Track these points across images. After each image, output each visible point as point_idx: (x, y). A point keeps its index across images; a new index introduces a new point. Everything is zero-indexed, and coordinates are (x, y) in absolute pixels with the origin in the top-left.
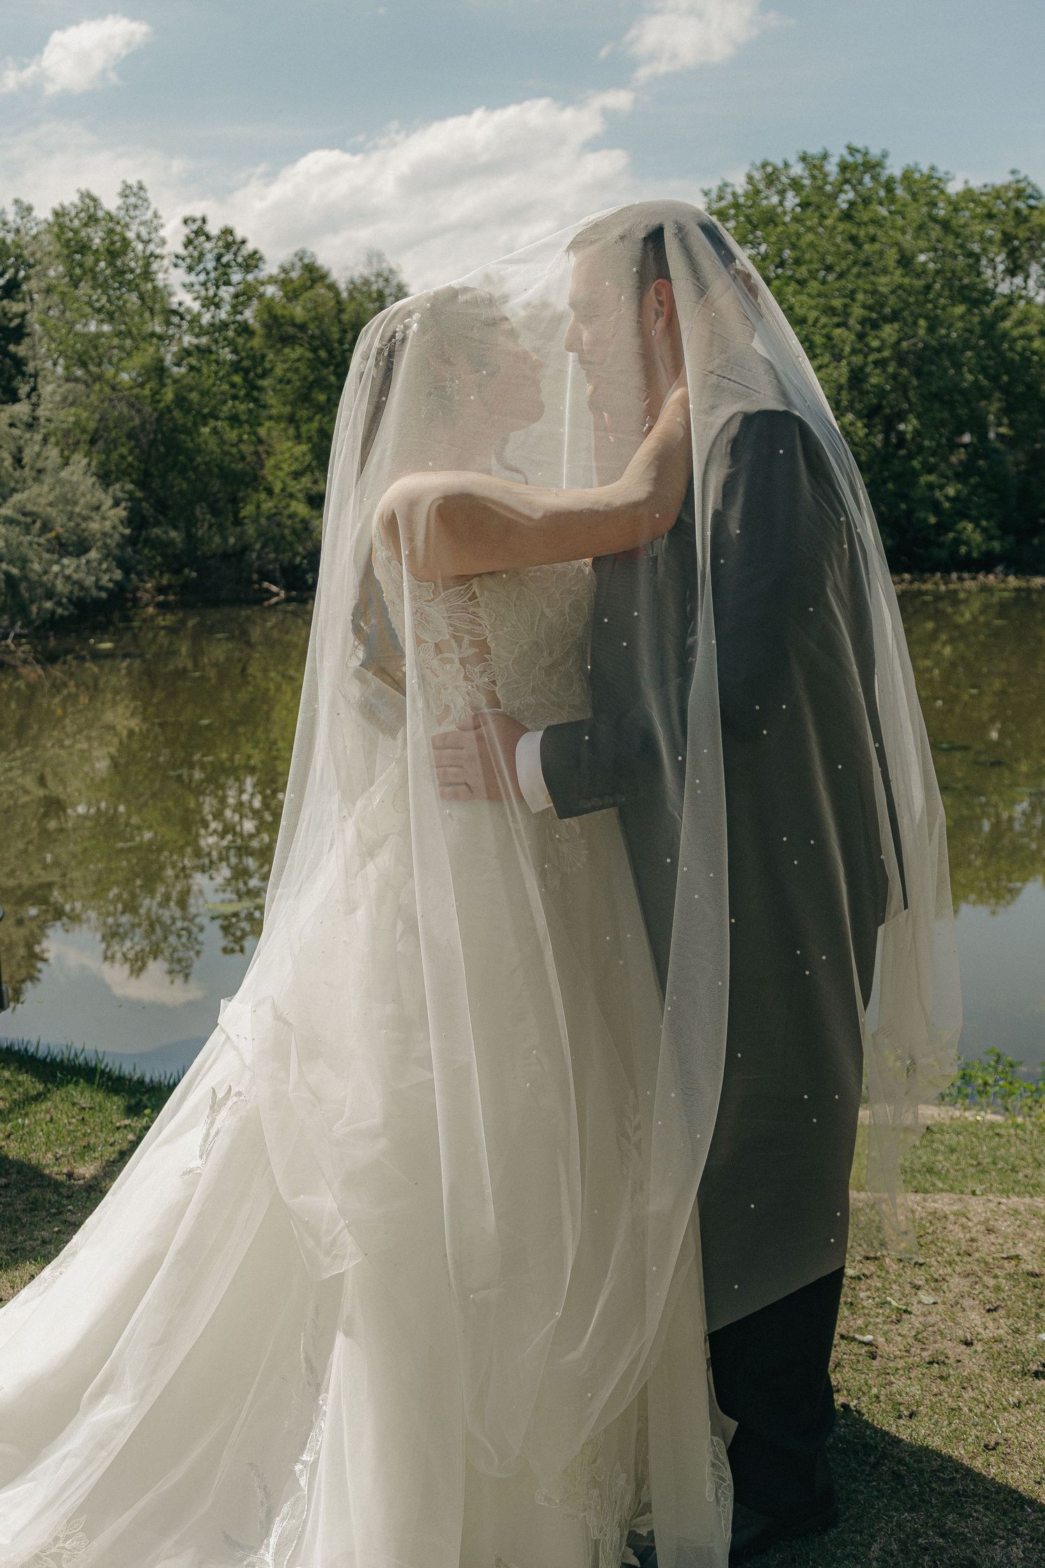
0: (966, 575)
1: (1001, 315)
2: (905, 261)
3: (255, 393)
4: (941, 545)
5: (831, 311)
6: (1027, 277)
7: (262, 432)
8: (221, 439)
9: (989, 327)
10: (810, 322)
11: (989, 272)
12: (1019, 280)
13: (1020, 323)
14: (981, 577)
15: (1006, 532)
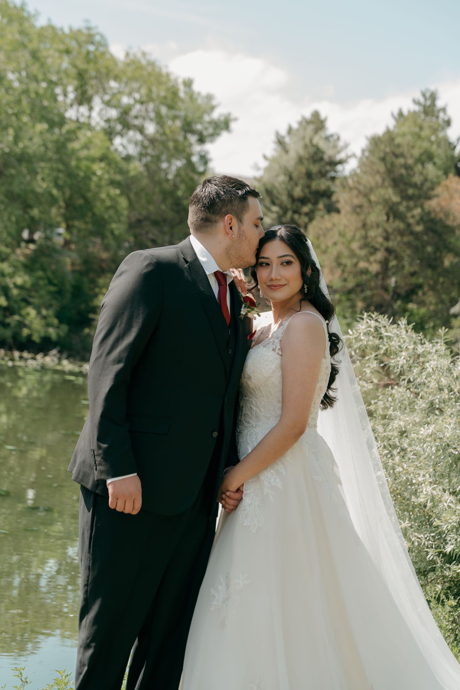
0: (26, 354)
1: (71, 136)
4: (6, 326)
6: (91, 109)
12: (84, 109)
13: (86, 146)
14: (39, 357)
15: (61, 322)
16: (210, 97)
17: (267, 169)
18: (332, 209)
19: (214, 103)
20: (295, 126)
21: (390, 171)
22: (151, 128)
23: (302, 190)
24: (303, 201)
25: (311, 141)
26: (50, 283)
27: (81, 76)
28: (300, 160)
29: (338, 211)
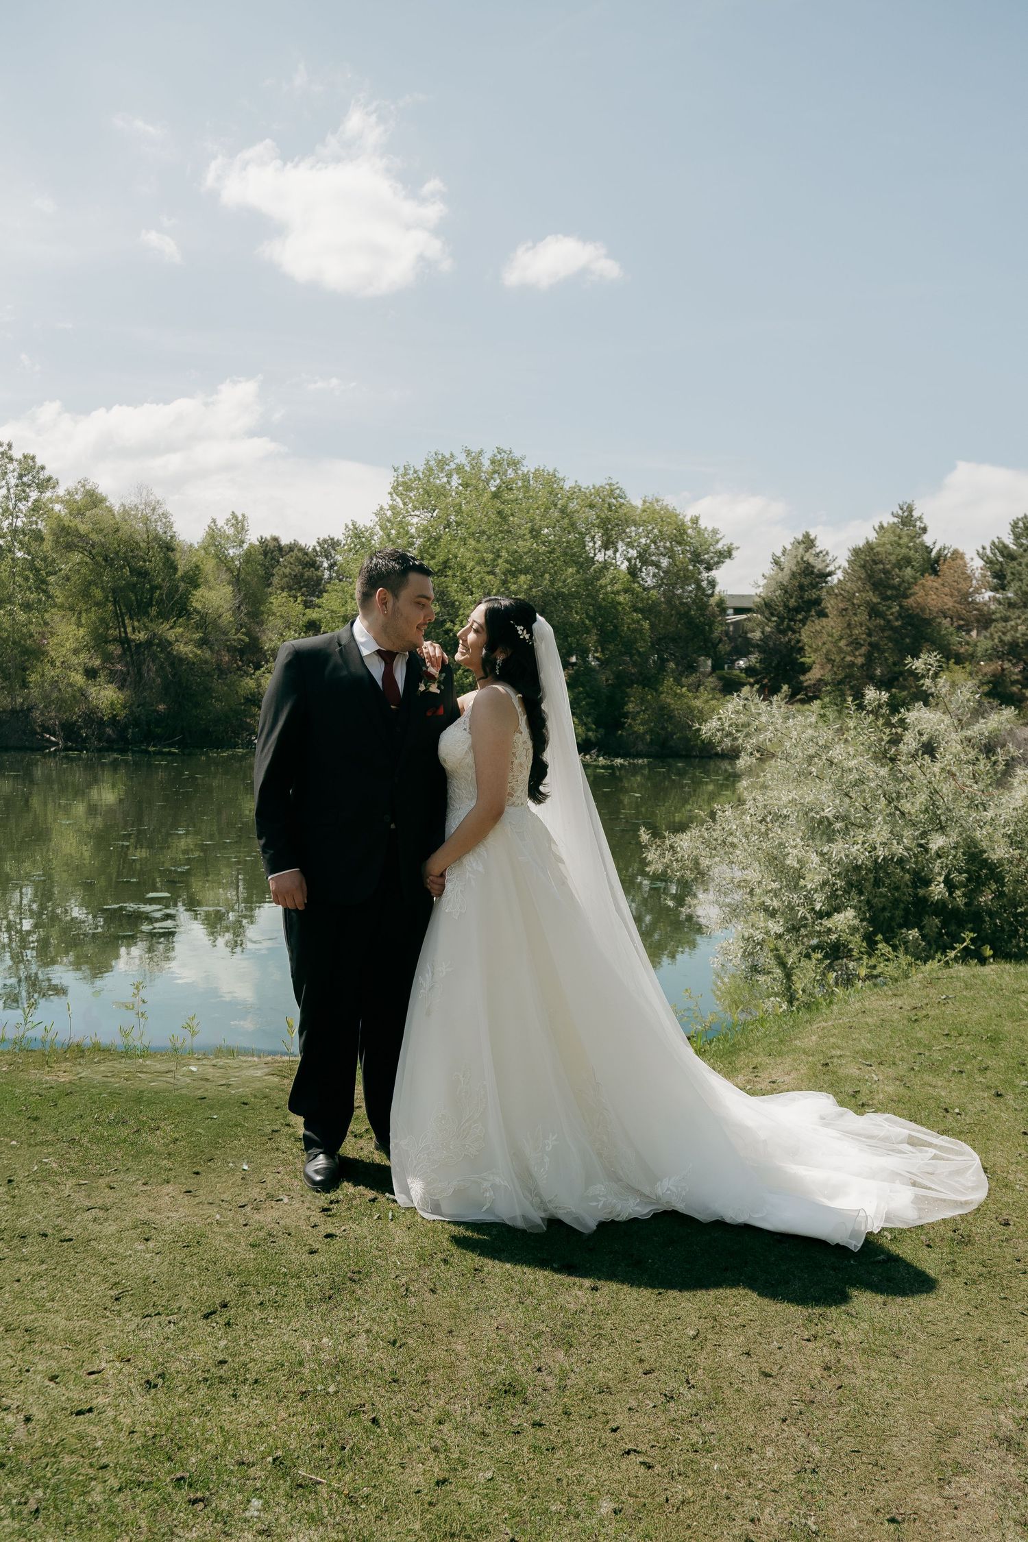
1: (599, 575)
2: (535, 533)
3: (44, 587)
5: (482, 561)
6: (616, 551)
7: (47, 616)
8: (14, 619)
9: (589, 582)
10: (468, 569)
11: (591, 544)
12: (610, 553)
13: (610, 582)
15: (598, 726)
16: (715, 532)
17: (765, 586)
18: (822, 614)
19: (719, 536)
20: (789, 547)
21: (870, 577)
22: (665, 562)
23: (796, 601)
24: (797, 610)
25: (802, 558)
26: (589, 696)
27: (604, 524)
28: (793, 575)
29: (826, 616)
